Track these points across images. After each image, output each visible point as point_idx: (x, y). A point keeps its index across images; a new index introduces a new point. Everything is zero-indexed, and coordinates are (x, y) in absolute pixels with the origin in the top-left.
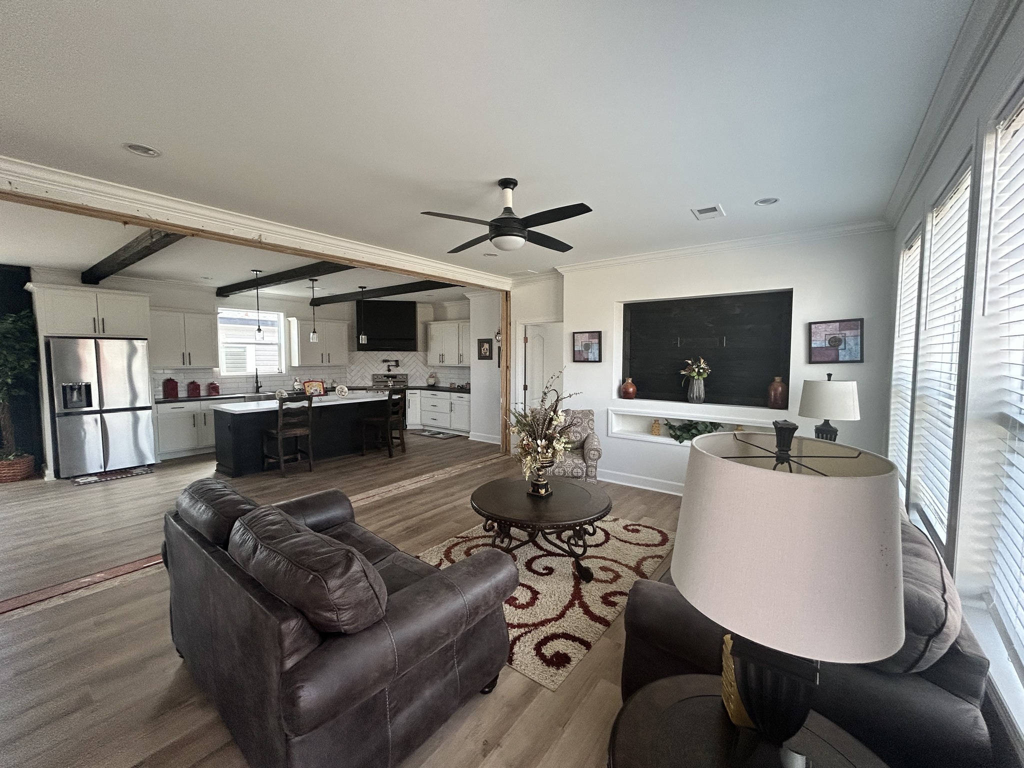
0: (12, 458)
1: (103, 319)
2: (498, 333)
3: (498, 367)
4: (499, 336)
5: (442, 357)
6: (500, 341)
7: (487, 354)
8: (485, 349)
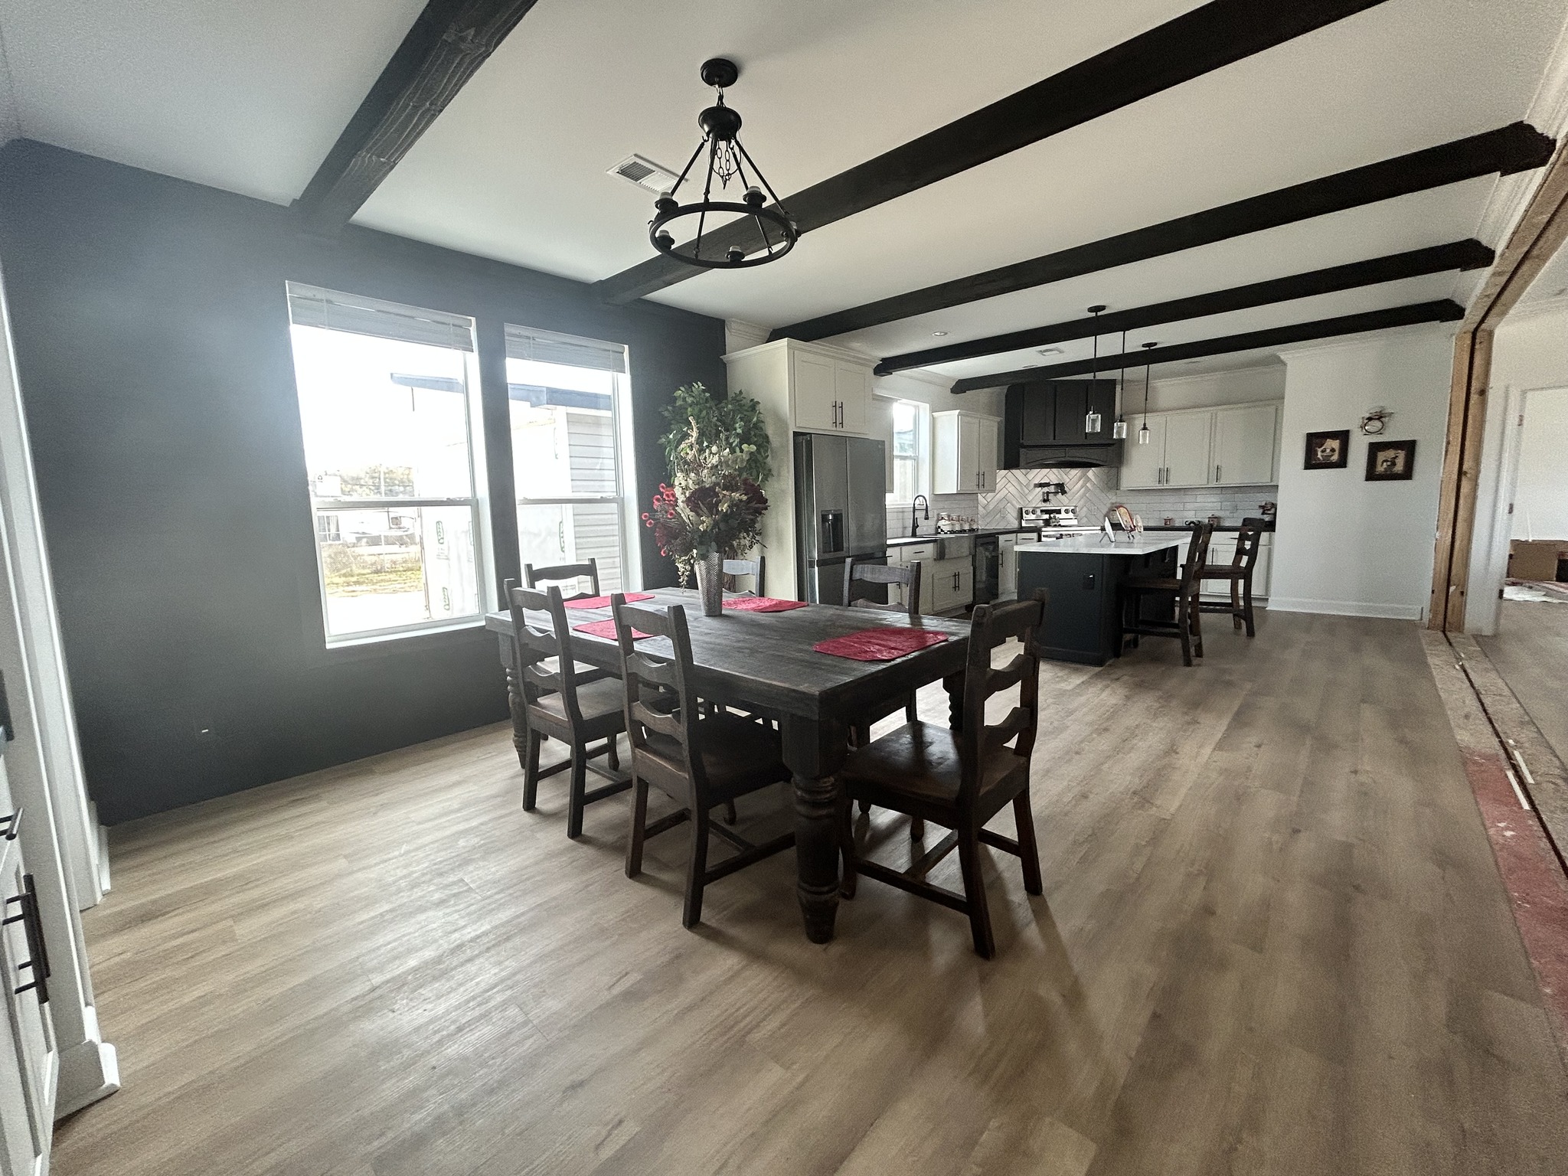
2: (1370, 419)
3: (1367, 480)
4: (1377, 424)
5: (1164, 474)
6: (1379, 432)
7: (1332, 458)
8: (1328, 451)
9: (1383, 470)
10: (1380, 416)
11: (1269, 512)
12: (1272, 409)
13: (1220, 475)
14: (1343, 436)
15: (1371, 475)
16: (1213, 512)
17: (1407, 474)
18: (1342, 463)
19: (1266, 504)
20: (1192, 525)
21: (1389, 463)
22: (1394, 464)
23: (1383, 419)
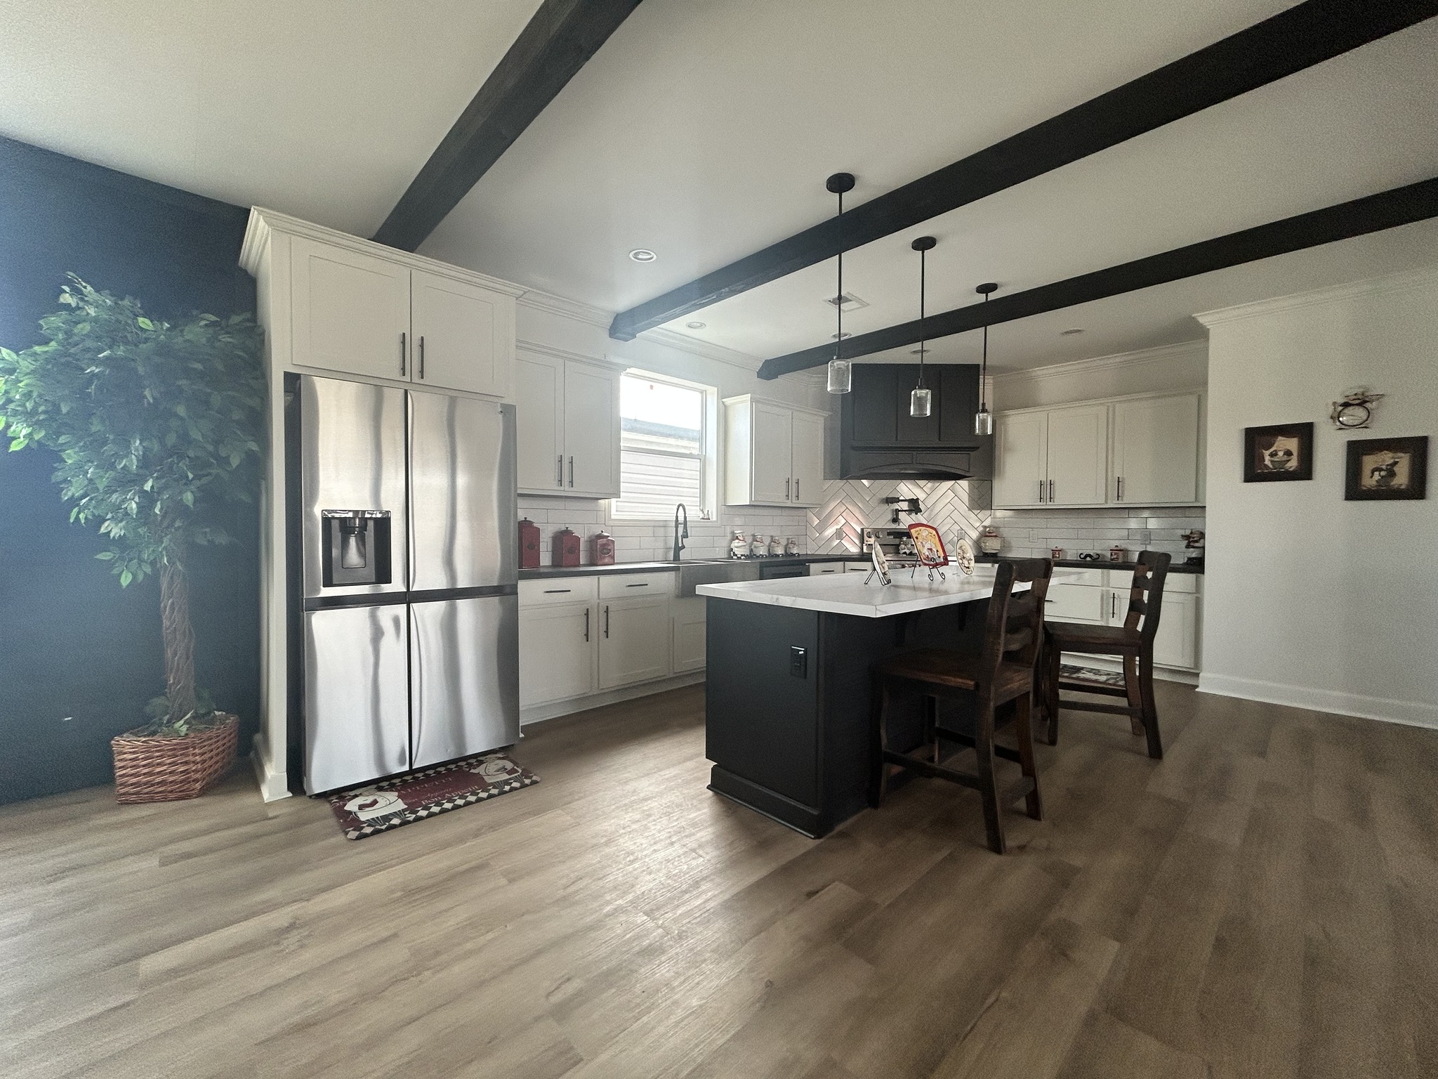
0: (184, 729)
1: (422, 338)
2: (1346, 405)
3: (1347, 498)
4: (1360, 413)
5: (1046, 488)
6: (1363, 425)
7: (1289, 465)
8: (1281, 454)
9: (1375, 483)
10: (1362, 401)
11: (1196, 545)
12: (1193, 400)
13: (1123, 491)
14: (1305, 432)
15: (1355, 491)
16: (1117, 543)
17: (1417, 490)
18: (1305, 472)
19: (1191, 533)
20: (1088, 559)
21: (1383, 473)
22: (1391, 474)
23: (1368, 405)
